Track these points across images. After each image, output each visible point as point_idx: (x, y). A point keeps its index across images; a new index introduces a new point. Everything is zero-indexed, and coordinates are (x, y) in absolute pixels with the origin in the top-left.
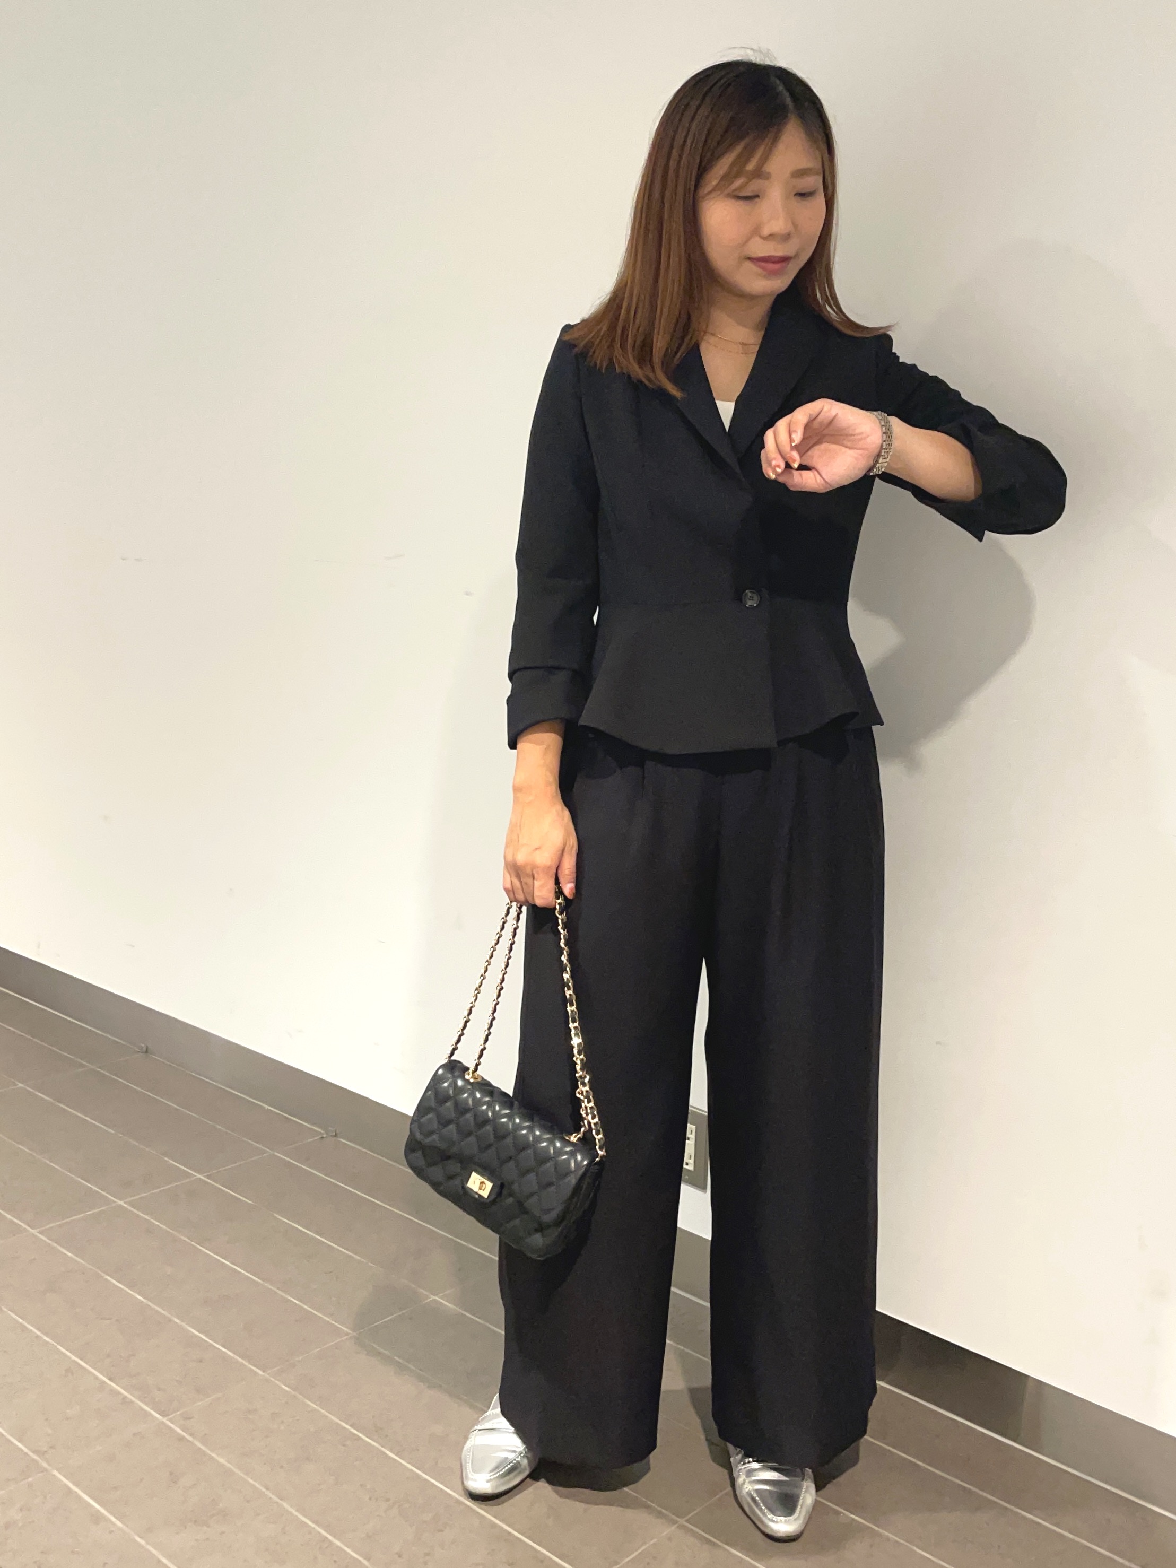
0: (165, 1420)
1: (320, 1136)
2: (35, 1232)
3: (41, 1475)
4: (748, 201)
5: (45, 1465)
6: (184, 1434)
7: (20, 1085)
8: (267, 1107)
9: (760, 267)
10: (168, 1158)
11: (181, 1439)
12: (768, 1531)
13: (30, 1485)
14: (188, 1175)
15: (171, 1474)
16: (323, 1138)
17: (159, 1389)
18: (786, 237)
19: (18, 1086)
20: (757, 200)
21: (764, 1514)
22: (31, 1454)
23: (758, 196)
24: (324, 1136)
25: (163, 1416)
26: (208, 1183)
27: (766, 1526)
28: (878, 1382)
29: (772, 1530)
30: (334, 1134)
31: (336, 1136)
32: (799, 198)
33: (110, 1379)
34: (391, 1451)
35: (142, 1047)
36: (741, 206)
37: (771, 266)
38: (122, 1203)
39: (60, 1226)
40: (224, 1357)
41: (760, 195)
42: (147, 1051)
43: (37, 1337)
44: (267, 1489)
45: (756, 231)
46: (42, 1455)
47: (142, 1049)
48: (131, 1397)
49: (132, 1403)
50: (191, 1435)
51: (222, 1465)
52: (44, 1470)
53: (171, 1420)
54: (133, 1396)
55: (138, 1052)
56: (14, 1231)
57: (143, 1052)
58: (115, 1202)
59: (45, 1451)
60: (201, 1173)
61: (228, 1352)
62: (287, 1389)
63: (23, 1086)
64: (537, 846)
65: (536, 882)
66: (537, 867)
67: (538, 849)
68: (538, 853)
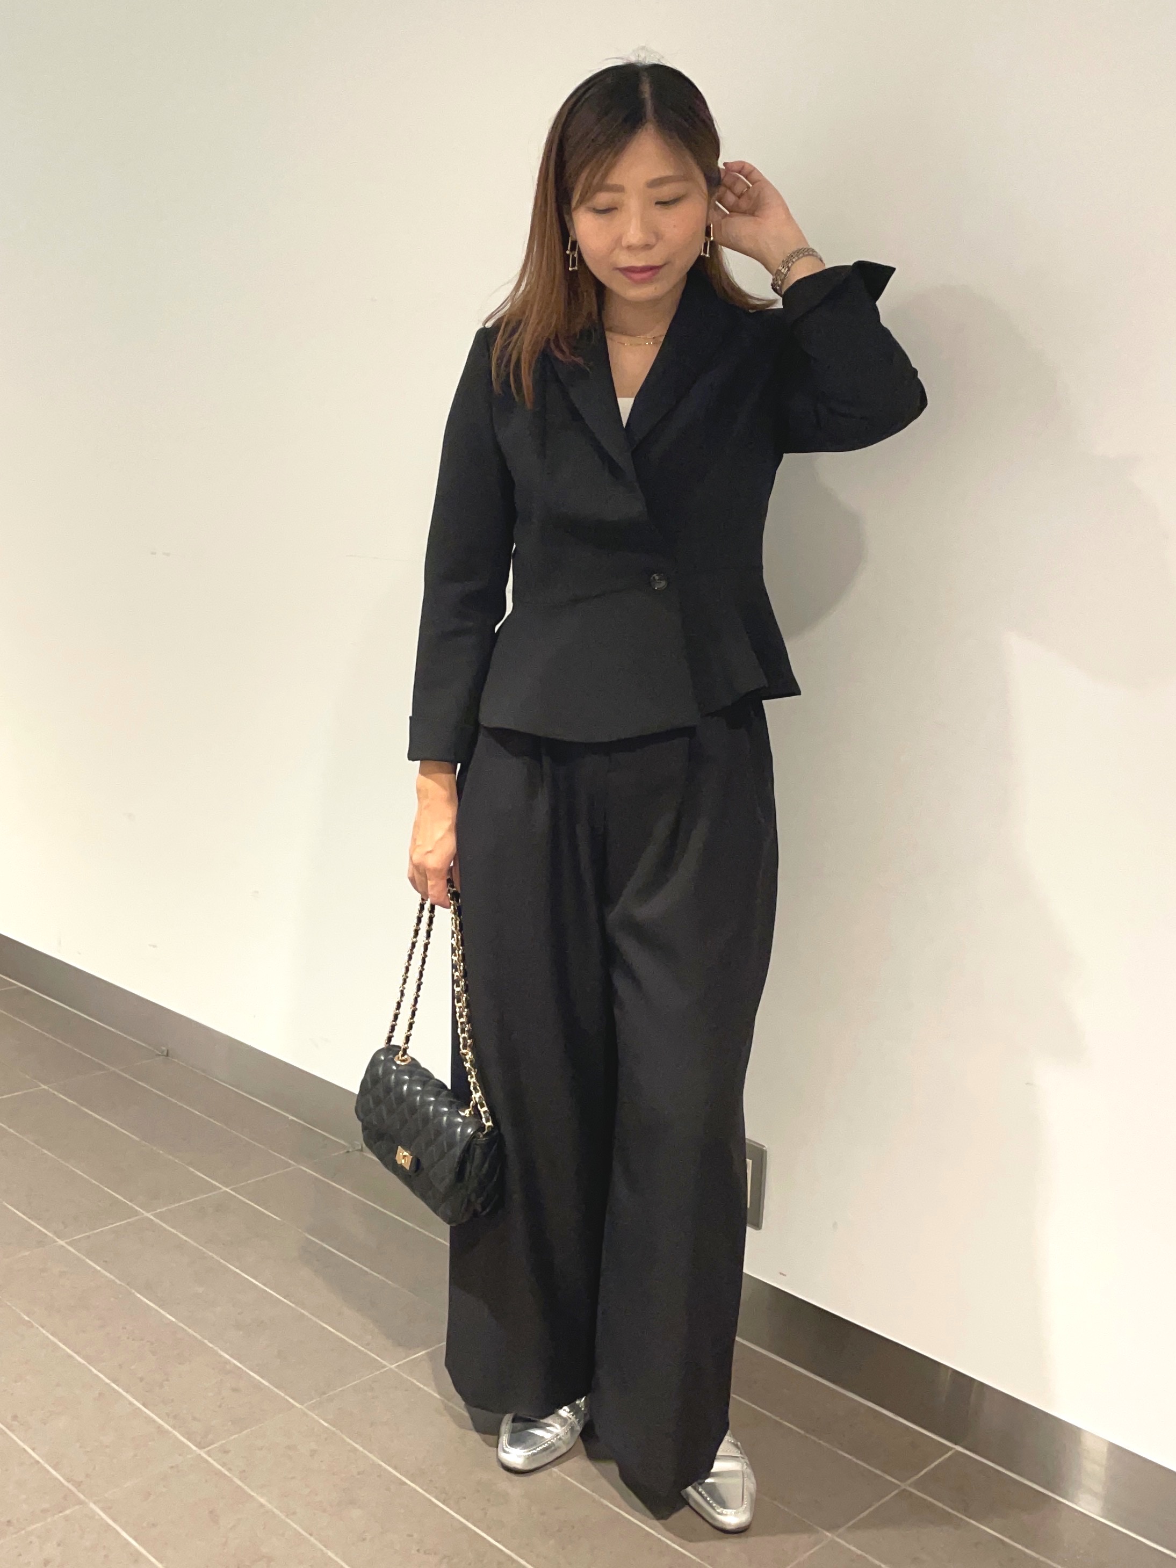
0: (202, 1453)
1: (346, 1151)
2: (61, 1243)
3: (77, 1507)
4: (608, 214)
5: (82, 1497)
6: (222, 1469)
7: (43, 1086)
8: (291, 1117)
9: (628, 276)
10: (193, 1167)
11: (219, 1474)
12: (716, 1524)
13: (66, 1519)
14: (215, 1188)
15: (211, 1512)
16: (348, 1152)
17: (194, 1419)
18: (647, 247)
19: (40, 1088)
20: (614, 212)
21: (713, 1508)
22: (66, 1483)
23: (616, 208)
24: (350, 1150)
25: (200, 1448)
26: (234, 1196)
27: (715, 1519)
29: (721, 1522)
30: (360, 1148)
31: (361, 1150)
32: (658, 206)
33: (145, 1405)
36: (602, 220)
37: (638, 276)
38: (148, 1215)
39: (88, 1237)
40: (258, 1387)
41: (617, 206)
42: (167, 1055)
43: (70, 1356)
44: (312, 1536)
45: (618, 241)
46: (78, 1485)
47: (163, 1052)
48: (166, 1426)
49: (167, 1432)
50: (229, 1470)
51: (262, 1506)
52: (81, 1503)
53: (208, 1453)
54: (169, 1425)
55: (160, 1055)
56: (42, 1241)
57: (164, 1055)
58: (143, 1214)
59: (82, 1482)
60: (227, 1187)
61: (264, 1382)
62: (326, 1424)
63: (46, 1087)
64: (430, 849)
65: (429, 882)
66: (429, 869)
67: (430, 852)
68: (430, 855)
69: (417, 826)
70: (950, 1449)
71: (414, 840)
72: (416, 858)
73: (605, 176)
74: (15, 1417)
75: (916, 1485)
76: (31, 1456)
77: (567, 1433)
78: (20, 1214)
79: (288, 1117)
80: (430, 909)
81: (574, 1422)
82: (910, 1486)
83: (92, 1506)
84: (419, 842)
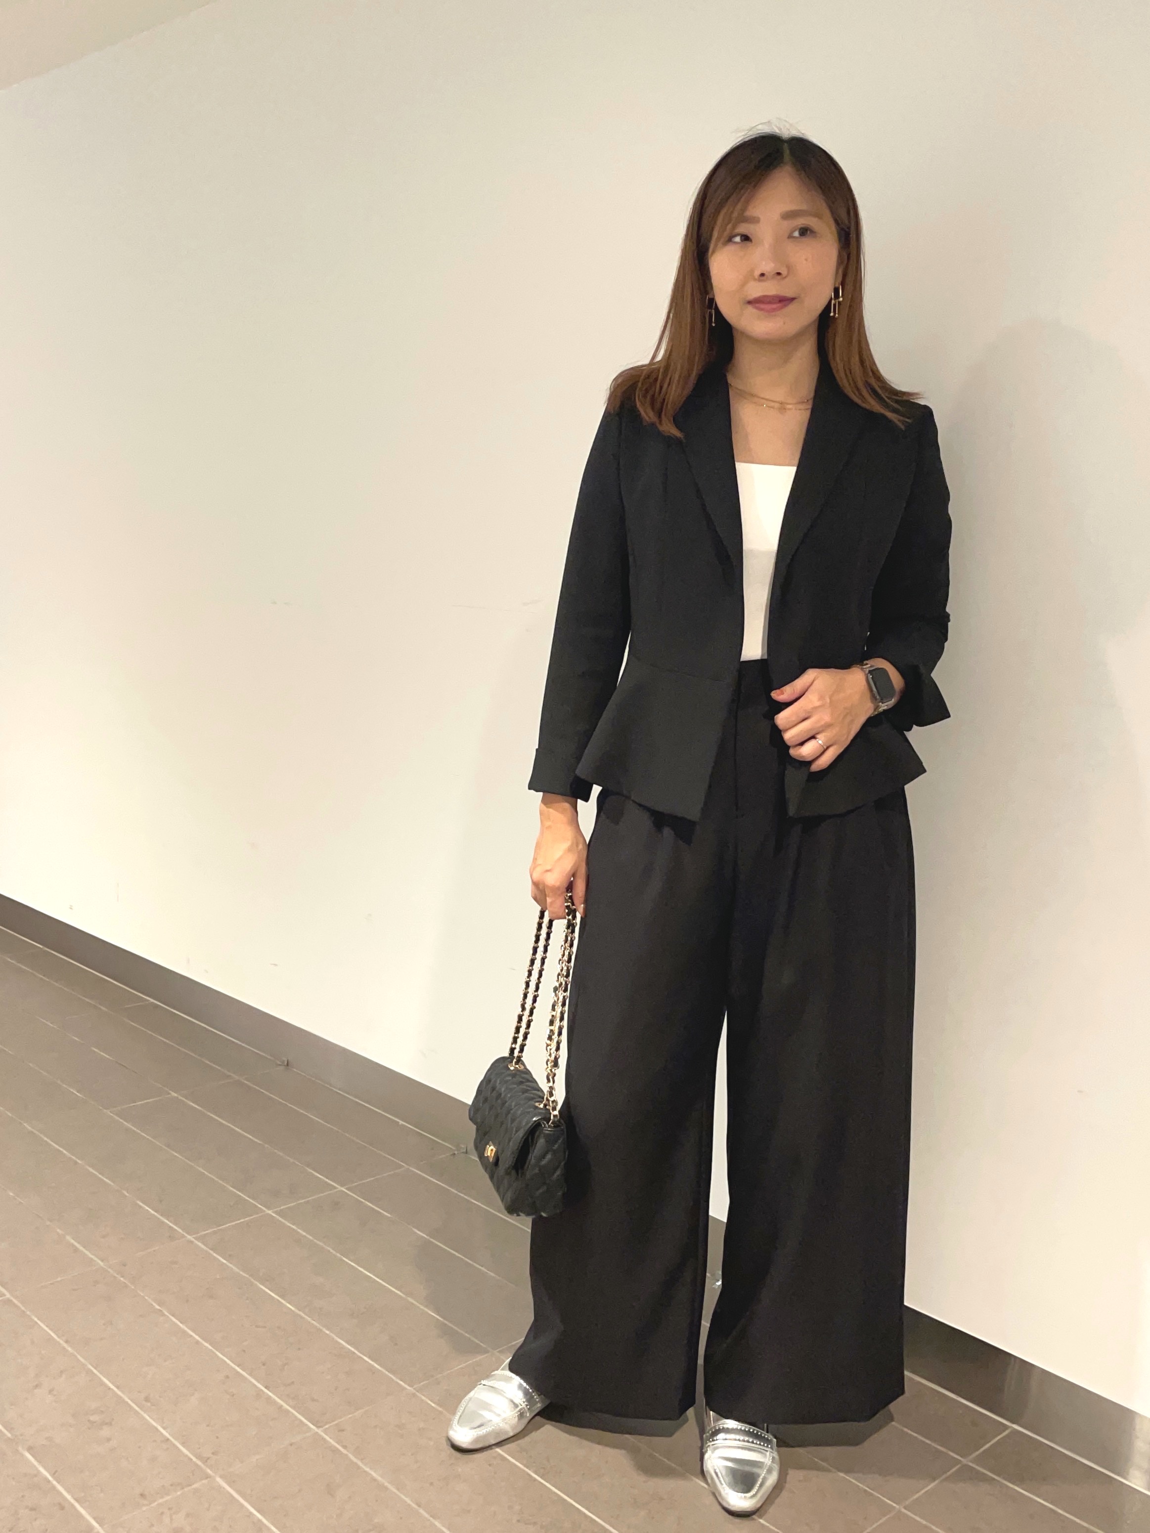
0: (320, 1431)
1: (452, 1153)
2: (191, 1237)
3: (205, 1481)
5: (209, 1471)
6: (338, 1446)
8: (401, 1122)
9: (757, 308)
10: (311, 1168)
11: (335, 1451)
13: (196, 1491)
14: (331, 1187)
15: (328, 1486)
16: (454, 1154)
17: (313, 1400)
18: (780, 277)
19: (171, 1096)
22: (194, 1459)
24: (456, 1152)
25: (318, 1427)
26: (348, 1195)
28: (906, 1373)
30: (465, 1150)
31: (466, 1152)
33: (266, 1388)
34: (536, 1473)
35: (284, 1061)
36: (737, 251)
38: (270, 1212)
39: (215, 1233)
40: (371, 1370)
41: (752, 236)
42: (288, 1065)
43: (197, 1342)
44: (419, 1506)
45: (750, 273)
46: (205, 1461)
47: (283, 1062)
48: (286, 1406)
49: (287, 1412)
50: (345, 1447)
51: (375, 1480)
52: (207, 1477)
53: (325, 1432)
54: (288, 1405)
55: (280, 1065)
56: (172, 1236)
57: (285, 1066)
58: (265, 1211)
59: (208, 1458)
60: (342, 1186)
61: (376, 1365)
62: (433, 1405)
63: (176, 1095)
64: (549, 868)
65: (548, 898)
66: (548, 886)
67: (547, 871)
68: (549, 874)
69: (538, 846)
70: (1006, 1427)
71: (535, 859)
72: (536, 876)
73: (744, 210)
74: (147, 1399)
75: (977, 1460)
76: (162, 1434)
77: (515, 1418)
78: (152, 1212)
79: (398, 1122)
80: (548, 925)
81: (524, 1408)
82: (971, 1461)
83: (218, 1479)
84: (539, 862)
